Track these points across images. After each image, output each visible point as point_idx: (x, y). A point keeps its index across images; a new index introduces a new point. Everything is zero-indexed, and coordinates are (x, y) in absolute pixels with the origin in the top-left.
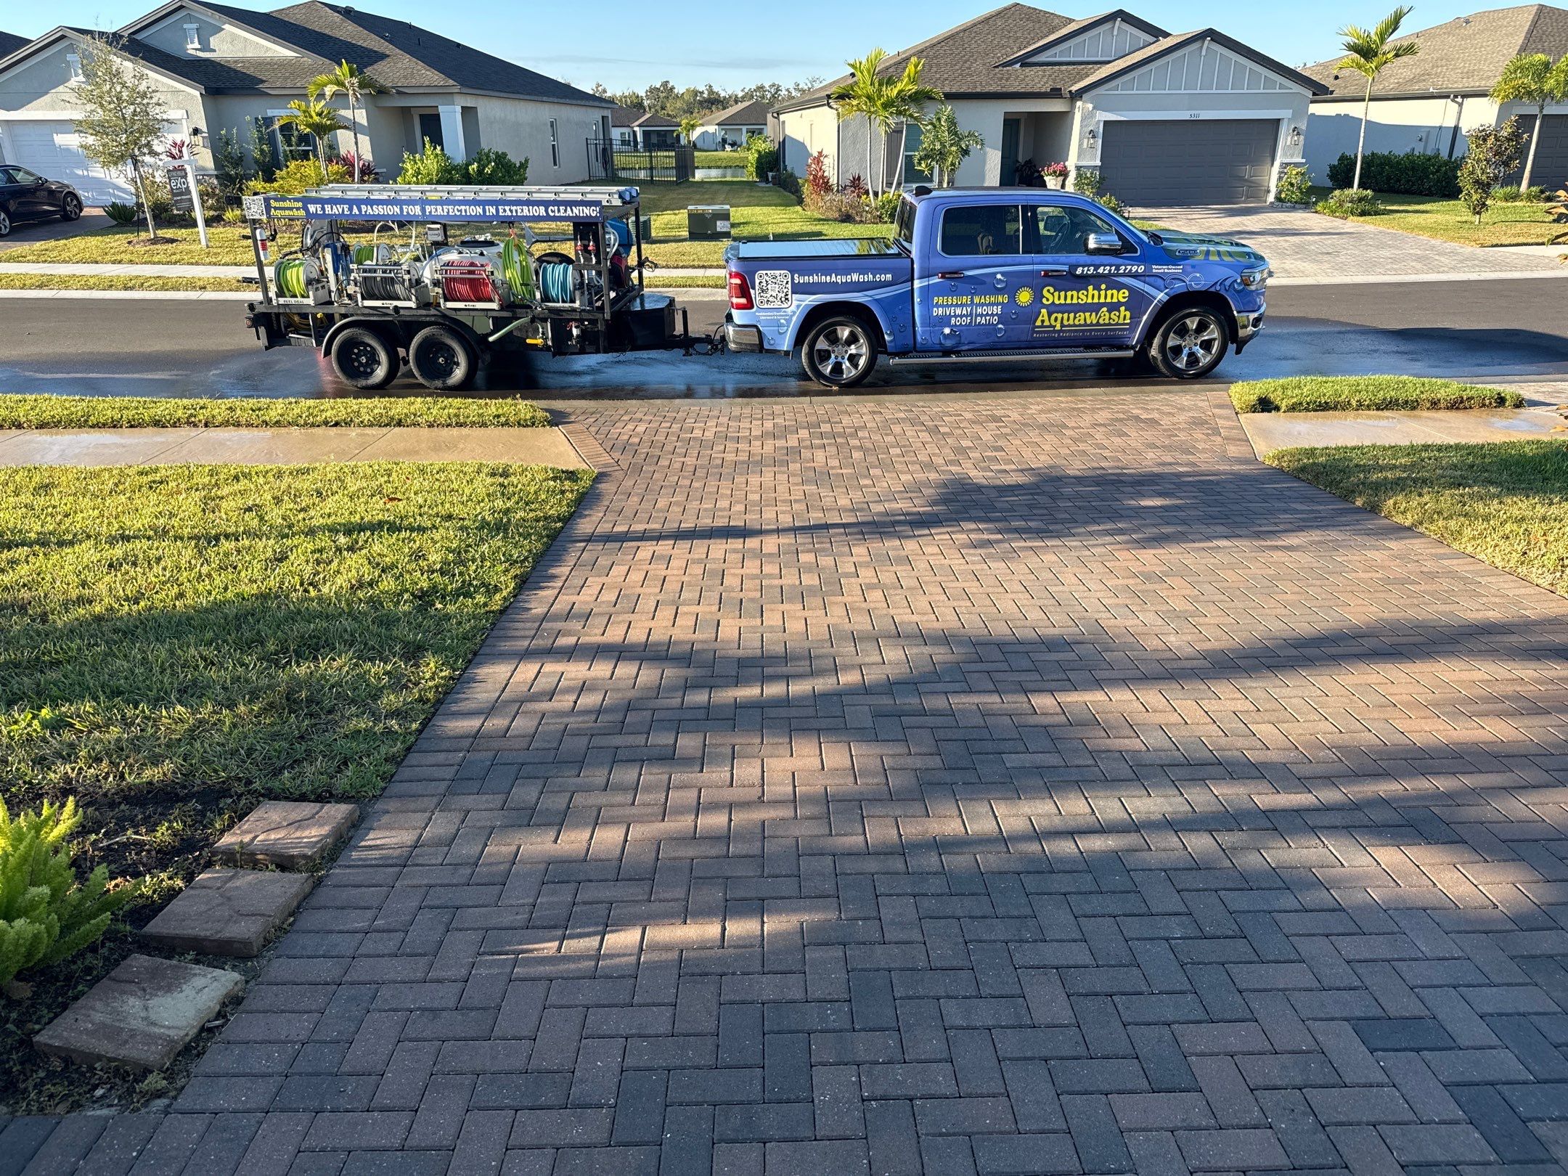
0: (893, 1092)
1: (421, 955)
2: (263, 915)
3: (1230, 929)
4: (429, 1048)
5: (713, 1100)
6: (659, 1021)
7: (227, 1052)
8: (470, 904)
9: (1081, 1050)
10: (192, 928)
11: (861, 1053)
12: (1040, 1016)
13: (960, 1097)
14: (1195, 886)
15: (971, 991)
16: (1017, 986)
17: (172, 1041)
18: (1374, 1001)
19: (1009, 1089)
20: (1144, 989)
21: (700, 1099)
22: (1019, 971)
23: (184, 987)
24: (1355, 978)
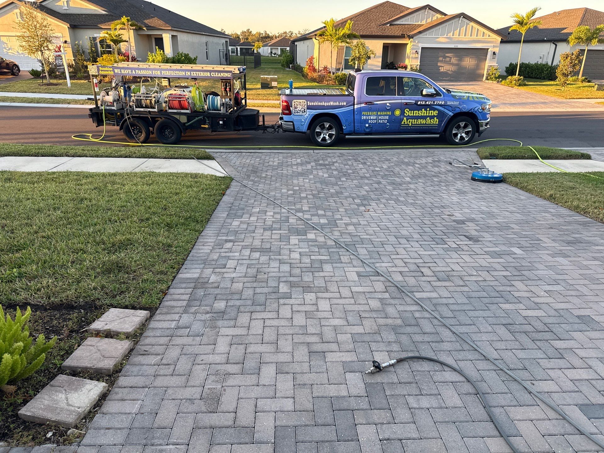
0: (392, 436)
1: (183, 375)
2: (114, 357)
3: (520, 366)
4: (192, 416)
5: (316, 440)
6: (288, 405)
7: (103, 418)
8: (202, 353)
9: (468, 418)
10: (84, 363)
11: (376, 419)
12: (449, 403)
13: (421, 439)
14: (502, 348)
15: (418, 393)
16: (437, 390)
17: (79, 413)
18: (585, 397)
19: (441, 435)
20: (490, 391)
21: (310, 440)
22: (436, 384)
23: (83, 389)
24: (576, 387)
